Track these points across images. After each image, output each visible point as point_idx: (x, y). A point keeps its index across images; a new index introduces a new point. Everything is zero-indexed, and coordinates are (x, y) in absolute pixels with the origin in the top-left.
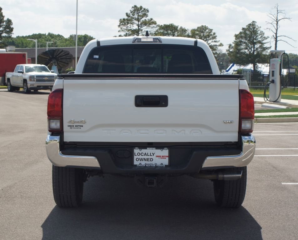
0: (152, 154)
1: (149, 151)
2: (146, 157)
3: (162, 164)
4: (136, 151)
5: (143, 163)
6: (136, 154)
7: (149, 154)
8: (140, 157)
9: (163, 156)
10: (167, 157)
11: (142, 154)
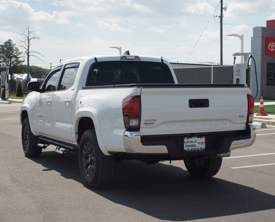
0: (195, 142)
1: (193, 139)
2: (191, 144)
3: (201, 148)
4: (186, 140)
5: (190, 148)
6: (185, 142)
7: (193, 142)
8: (188, 144)
9: (202, 143)
10: (204, 143)
11: (189, 142)
